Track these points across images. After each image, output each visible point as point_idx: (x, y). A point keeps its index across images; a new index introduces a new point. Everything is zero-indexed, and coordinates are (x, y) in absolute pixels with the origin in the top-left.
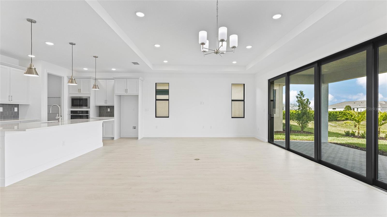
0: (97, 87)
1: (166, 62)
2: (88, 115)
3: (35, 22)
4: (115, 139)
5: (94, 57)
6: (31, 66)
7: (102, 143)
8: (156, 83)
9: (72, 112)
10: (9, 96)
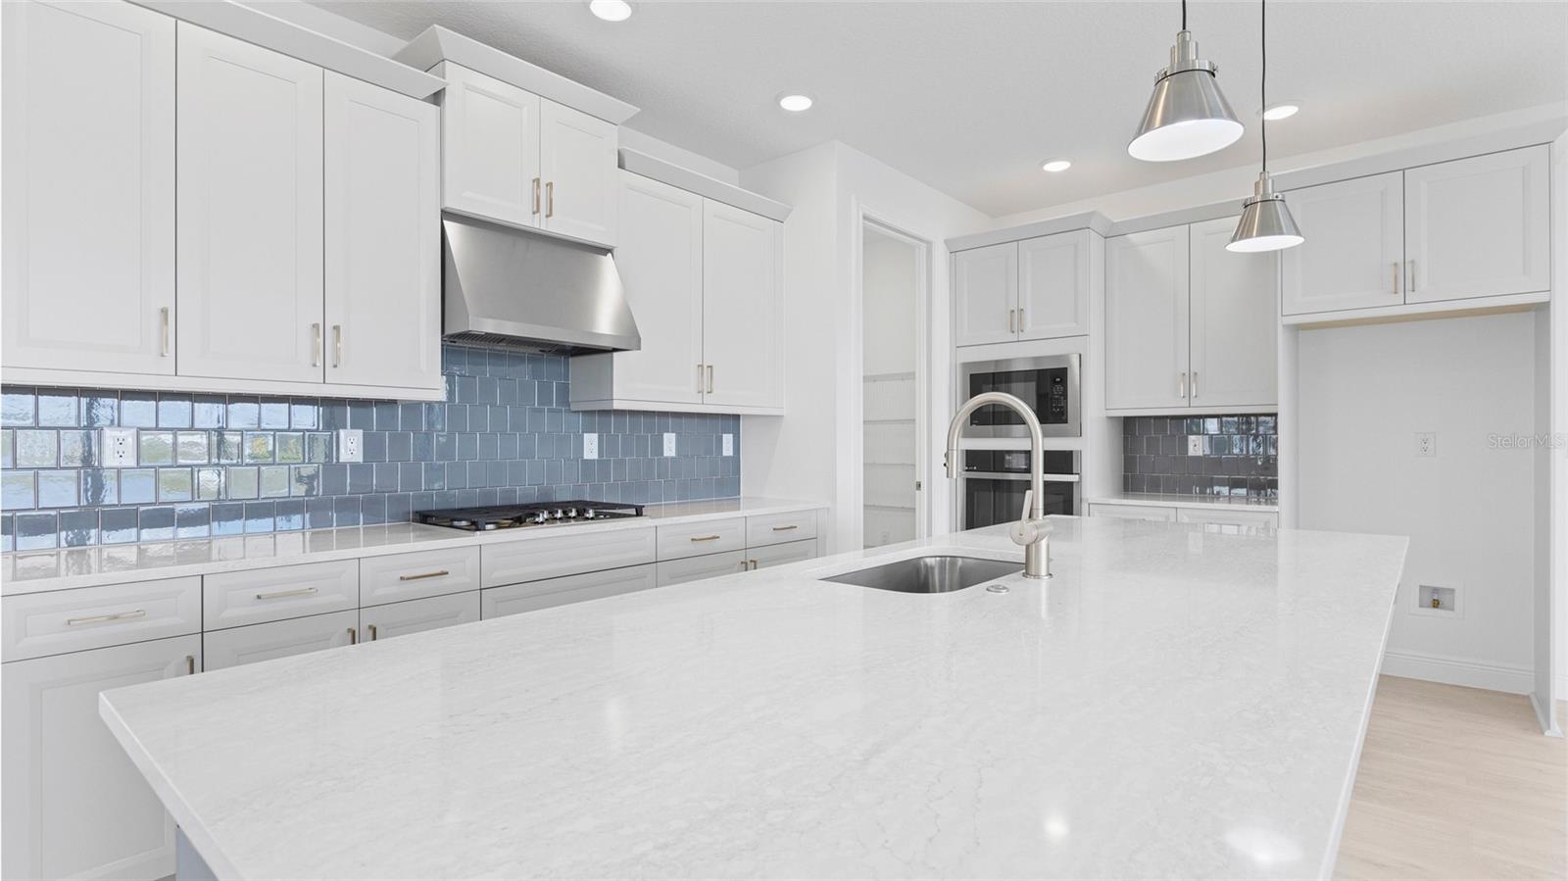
2: (1071, 487)
10: (706, 370)
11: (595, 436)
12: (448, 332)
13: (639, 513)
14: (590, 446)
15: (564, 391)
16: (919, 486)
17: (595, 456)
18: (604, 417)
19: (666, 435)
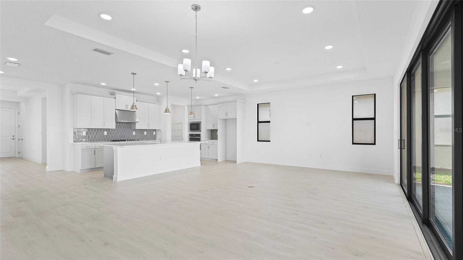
0: (192, 114)
1: (256, 81)
2: (200, 138)
3: (136, 74)
4: (219, 161)
5: (190, 88)
6: (133, 104)
7: (200, 163)
8: (258, 105)
9: (191, 135)
10: (148, 124)
11: (135, 132)
12: (116, 121)
13: (138, 141)
14: (134, 133)
15: (130, 127)
16: (183, 139)
17: (135, 134)
18: (135, 130)
19: (145, 132)
